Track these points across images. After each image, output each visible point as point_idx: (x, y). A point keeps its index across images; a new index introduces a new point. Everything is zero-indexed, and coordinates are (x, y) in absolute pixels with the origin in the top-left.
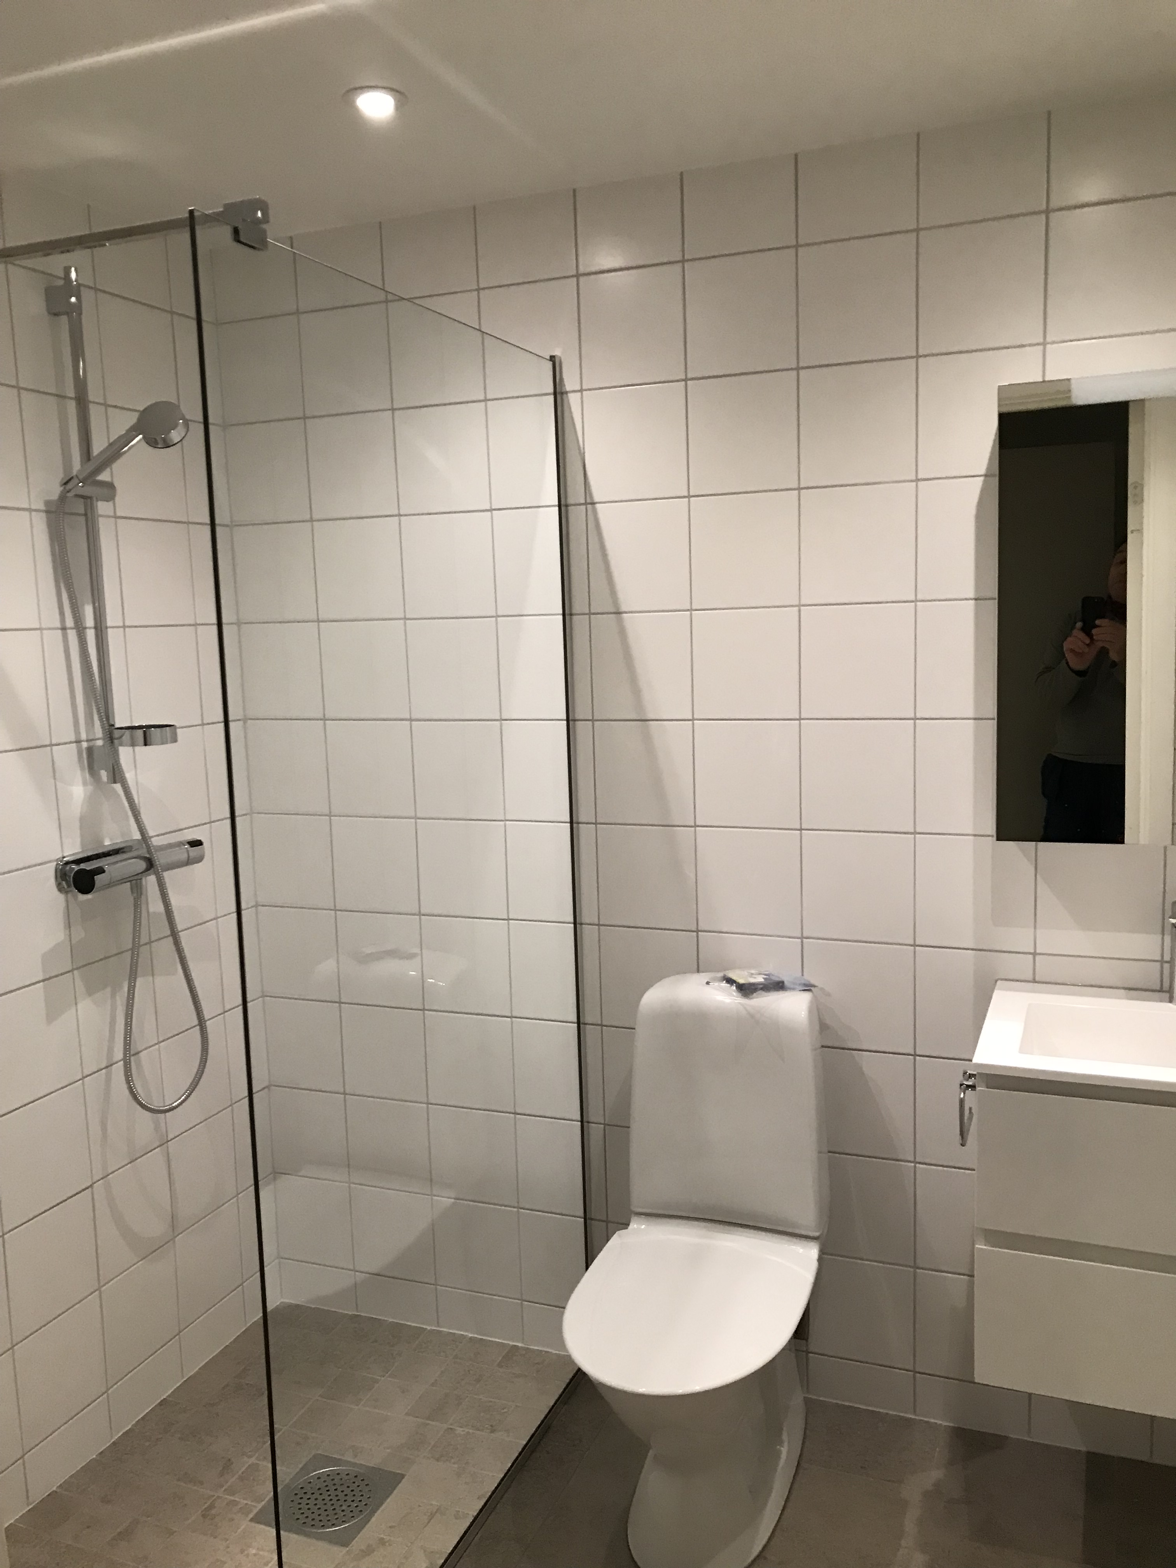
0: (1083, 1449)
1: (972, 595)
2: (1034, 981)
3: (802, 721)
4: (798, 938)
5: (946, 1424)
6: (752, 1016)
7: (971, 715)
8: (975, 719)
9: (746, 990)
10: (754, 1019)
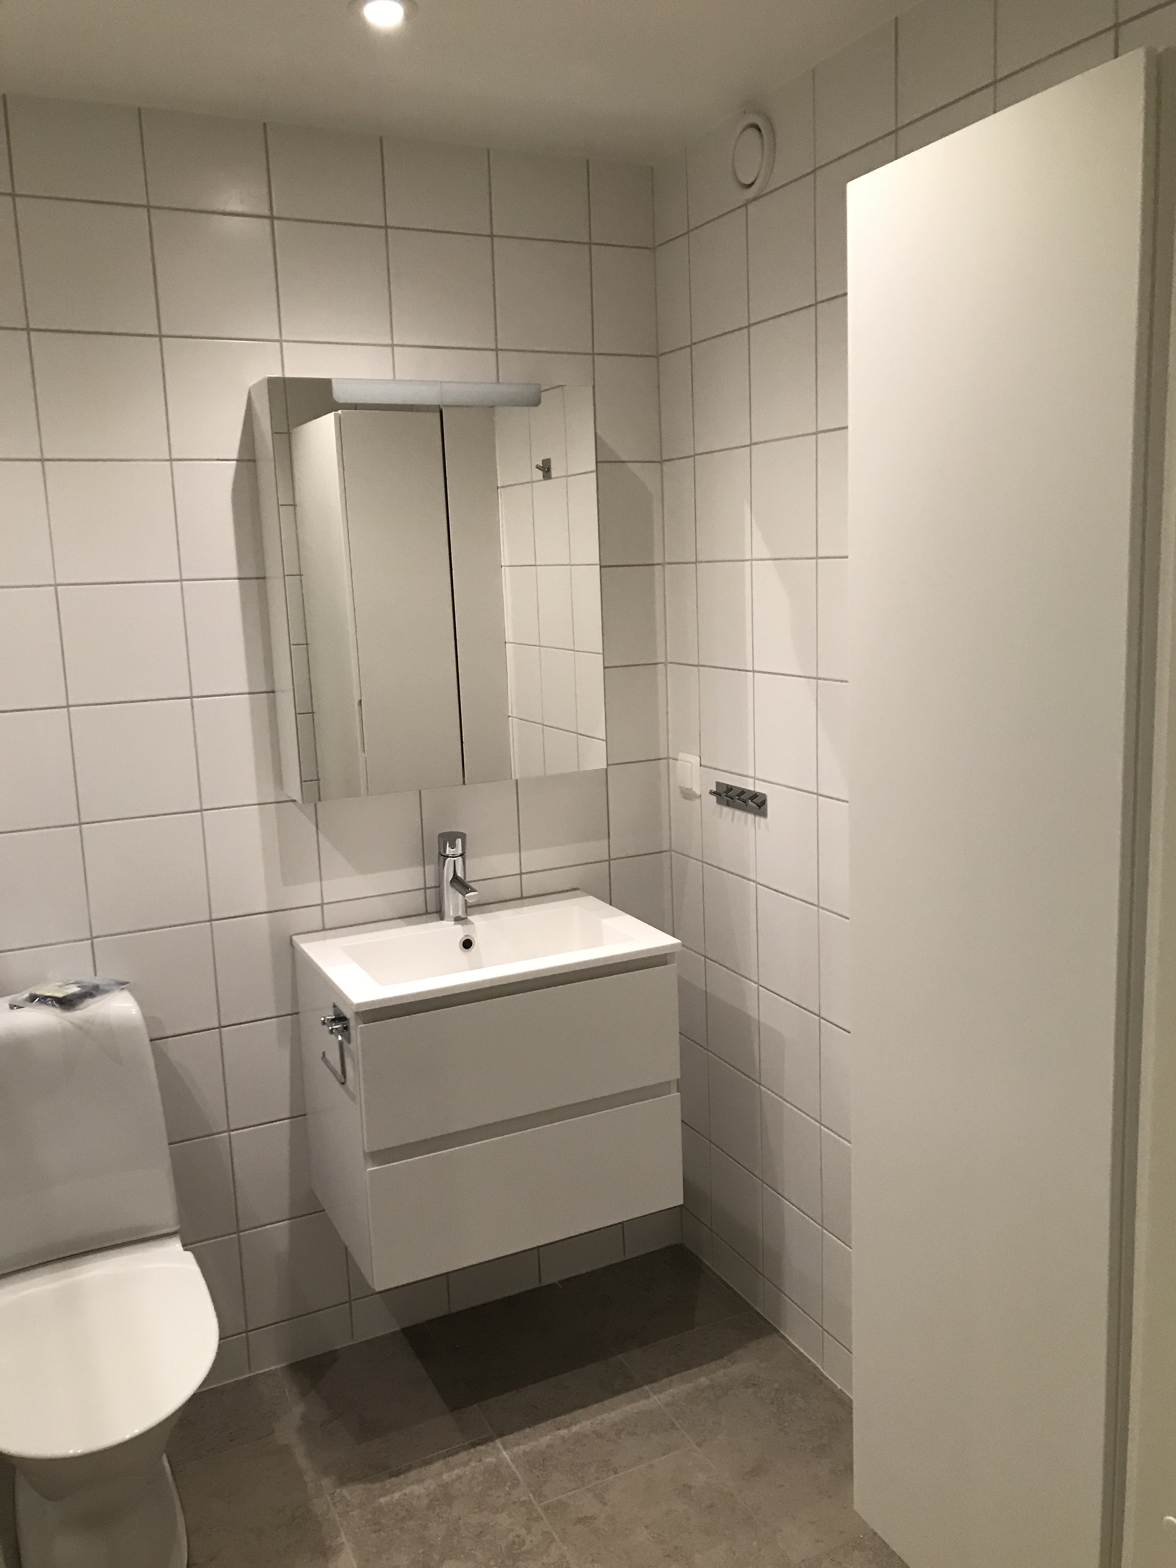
0: (398, 1329)
1: (235, 575)
2: (324, 929)
3: (71, 709)
4: (87, 939)
5: (279, 1367)
6: (80, 1028)
7: (246, 690)
8: (250, 693)
9: (66, 1003)
10: (84, 1030)
